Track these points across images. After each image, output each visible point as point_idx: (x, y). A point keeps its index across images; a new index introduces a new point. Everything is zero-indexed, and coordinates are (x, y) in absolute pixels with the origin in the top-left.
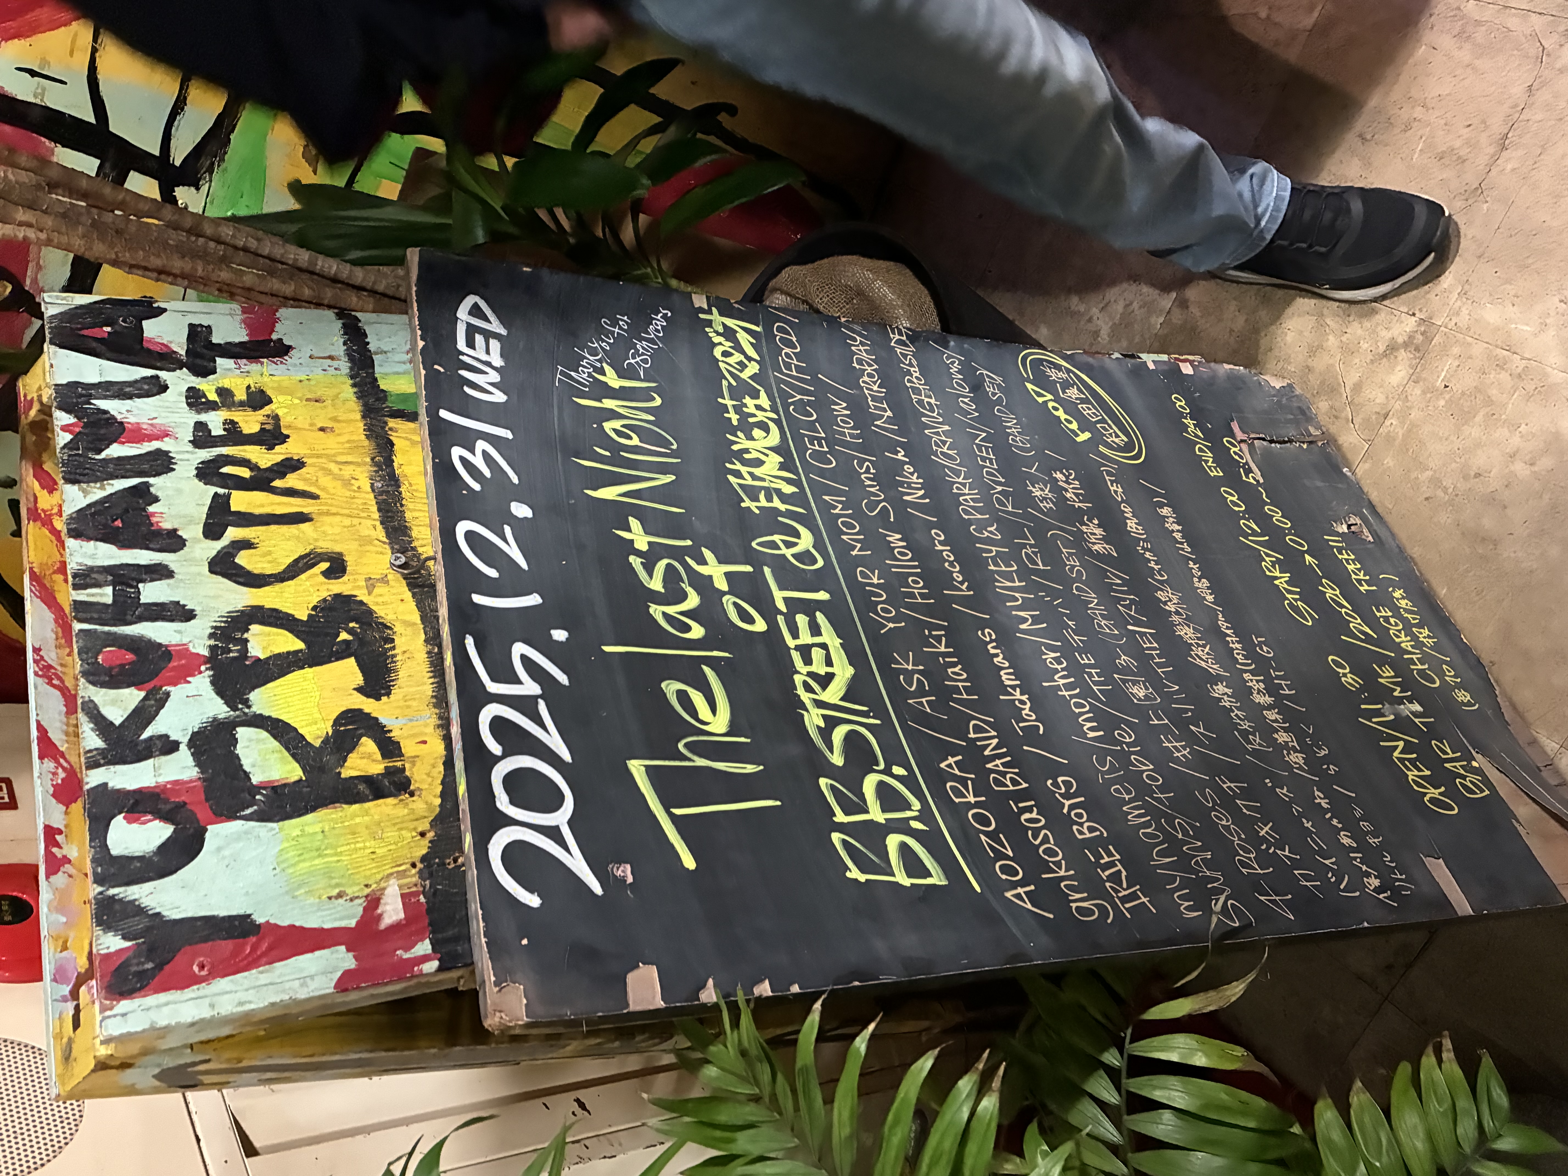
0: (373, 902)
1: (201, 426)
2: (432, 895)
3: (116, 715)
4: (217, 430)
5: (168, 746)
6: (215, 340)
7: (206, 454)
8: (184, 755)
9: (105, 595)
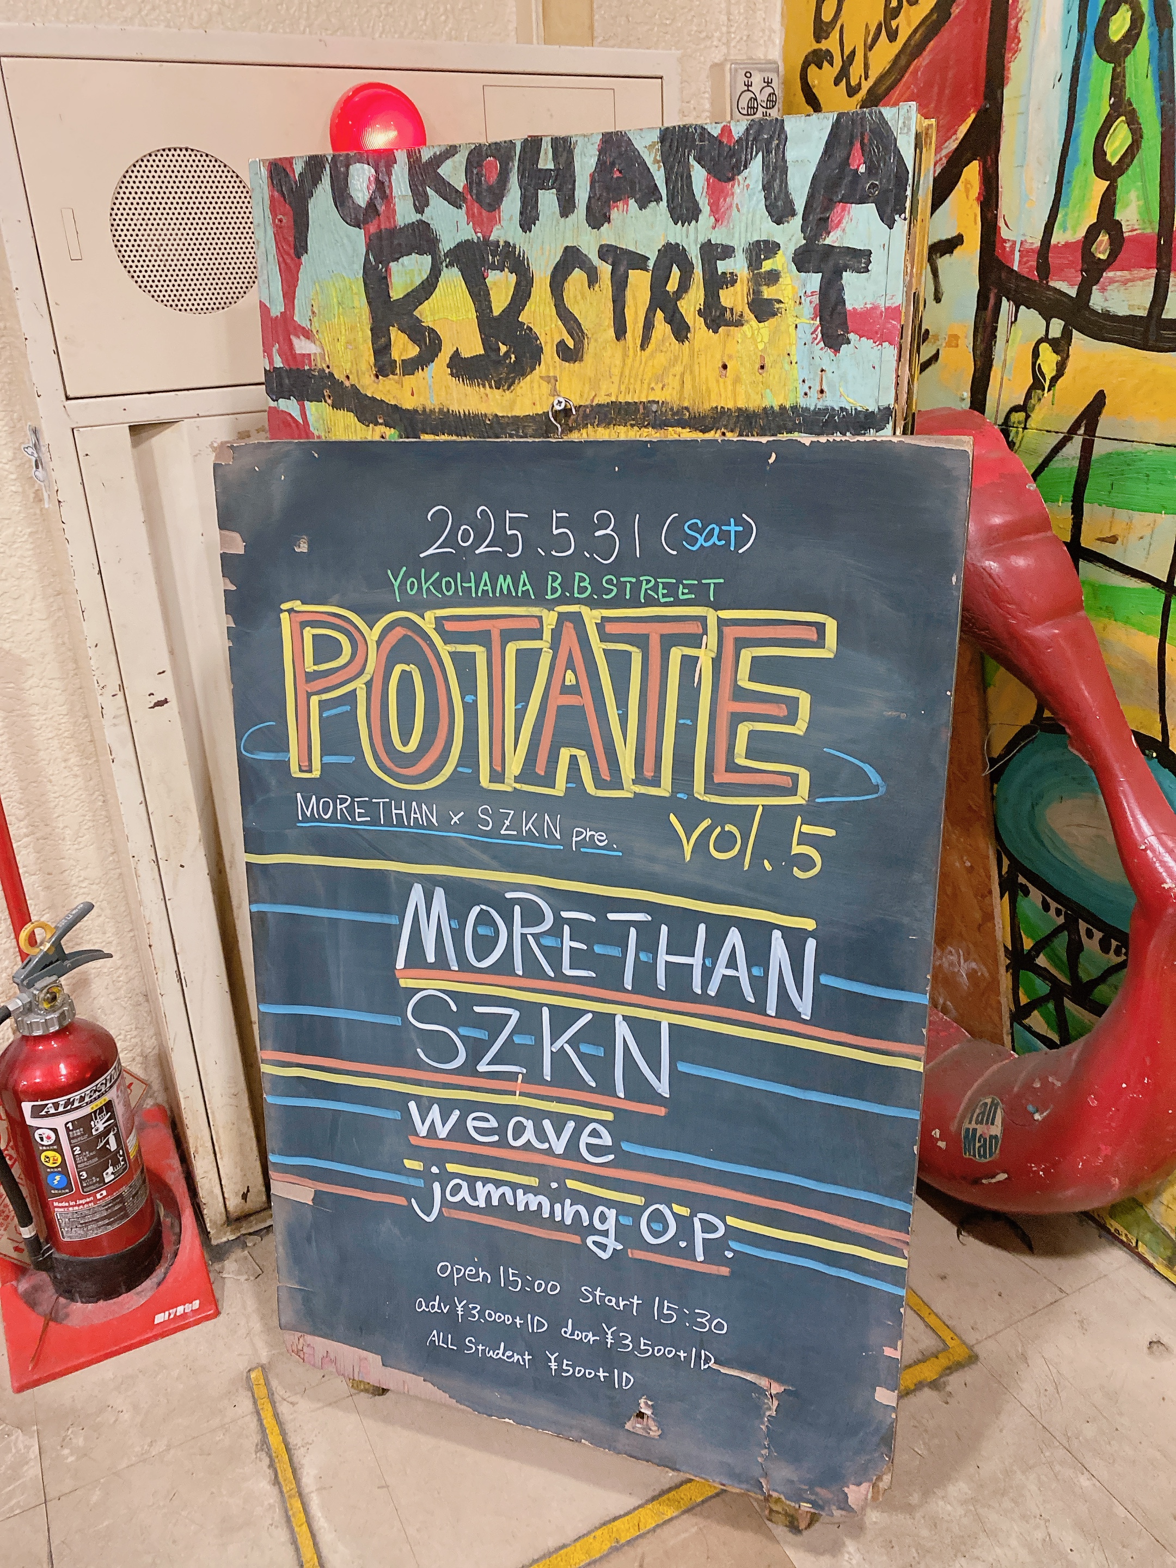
0: (307, 334)
1: (727, 252)
2: (308, 375)
3: (445, 170)
4: (722, 266)
5: (421, 204)
6: (848, 277)
7: (694, 254)
8: (414, 217)
9: (546, 162)
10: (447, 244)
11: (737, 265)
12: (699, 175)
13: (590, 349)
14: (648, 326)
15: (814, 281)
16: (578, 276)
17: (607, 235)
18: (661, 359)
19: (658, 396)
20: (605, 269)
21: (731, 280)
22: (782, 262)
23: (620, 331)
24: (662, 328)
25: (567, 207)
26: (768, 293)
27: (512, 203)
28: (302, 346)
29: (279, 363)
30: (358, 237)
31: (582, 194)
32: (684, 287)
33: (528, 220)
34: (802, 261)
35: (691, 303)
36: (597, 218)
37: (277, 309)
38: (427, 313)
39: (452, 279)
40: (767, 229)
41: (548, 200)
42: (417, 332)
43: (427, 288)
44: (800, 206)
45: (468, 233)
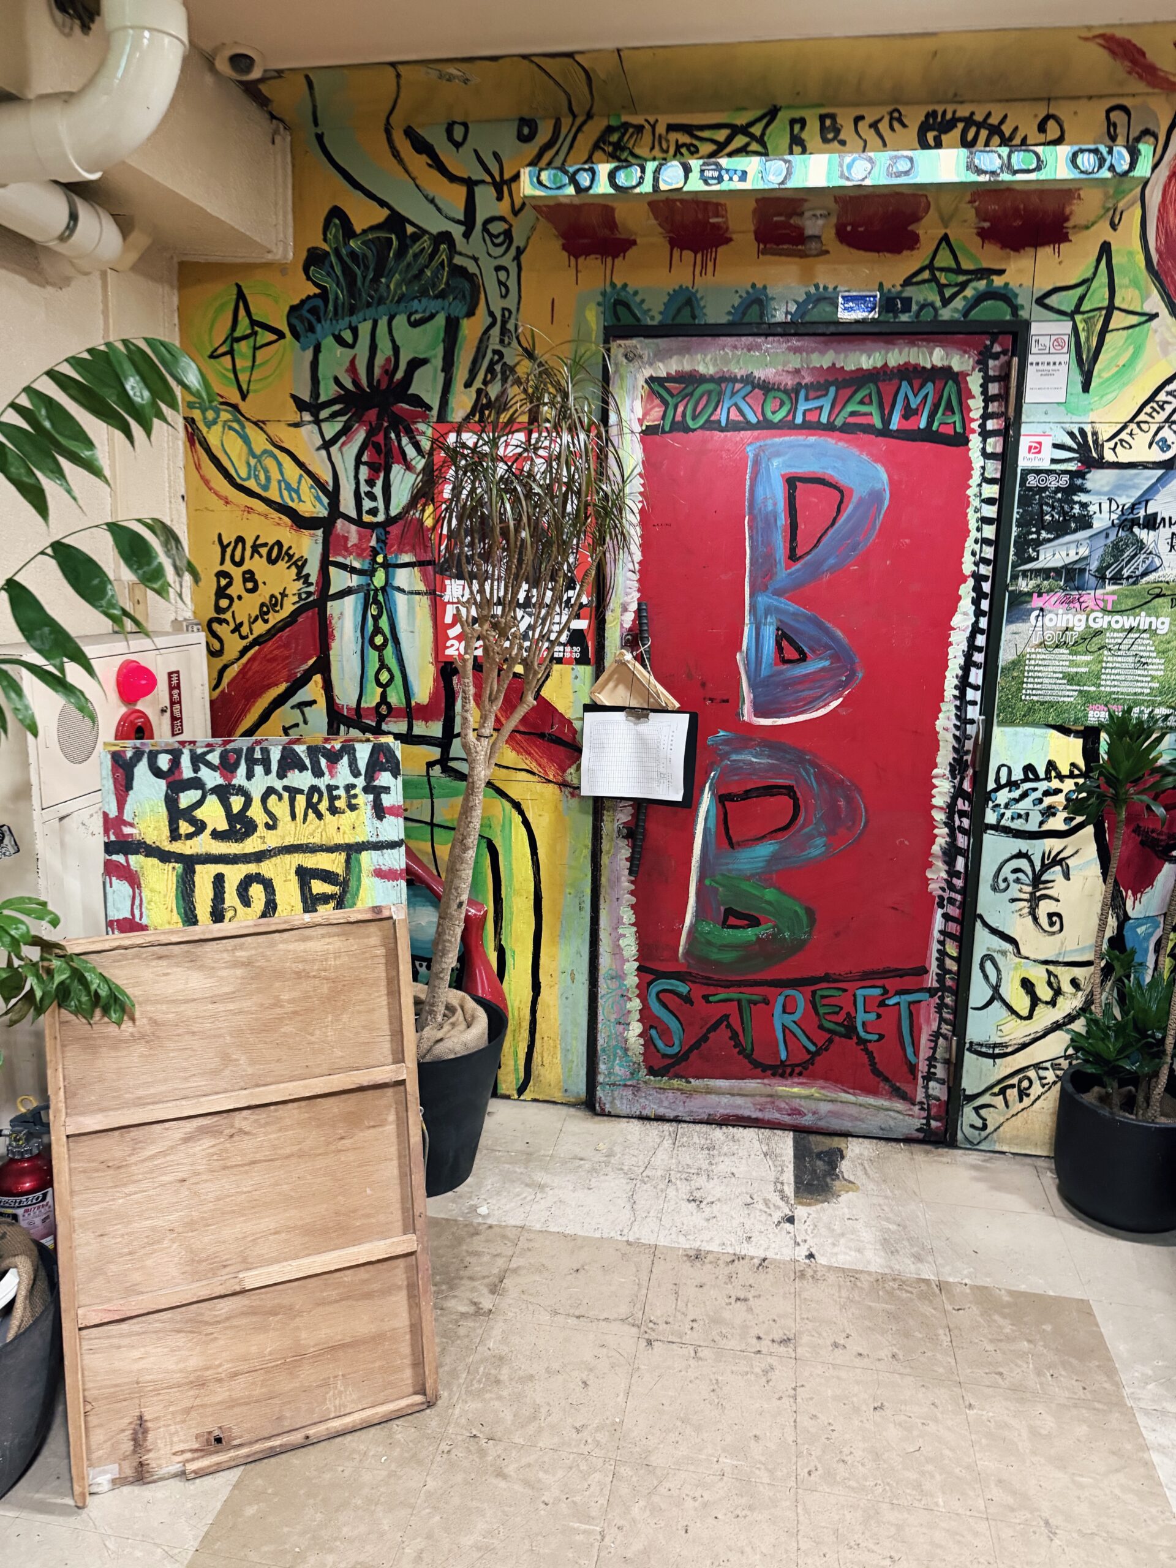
0: (131, 825)
1: (337, 788)
2: (131, 843)
3: (209, 757)
4: (335, 793)
5: (196, 770)
6: (383, 796)
7: (323, 788)
8: (193, 775)
9: (258, 755)
10: (210, 785)
11: (341, 792)
12: (323, 762)
13: (280, 825)
14: (306, 815)
15: (371, 797)
16: (273, 798)
17: (286, 782)
18: (312, 827)
19: (312, 841)
20: (286, 795)
21: (339, 797)
22: (358, 791)
23: (293, 816)
24: (311, 815)
25: (268, 772)
26: (354, 801)
27: (242, 770)
28: (127, 830)
29: (113, 838)
30: (162, 784)
31: (274, 767)
32: (320, 800)
33: (250, 775)
34: (366, 790)
35: (323, 806)
36: (281, 775)
37: (113, 813)
38: (199, 814)
39: (212, 801)
40: (352, 780)
41: (259, 770)
42: (193, 821)
43: (200, 803)
44: (363, 772)
45: (220, 781)
